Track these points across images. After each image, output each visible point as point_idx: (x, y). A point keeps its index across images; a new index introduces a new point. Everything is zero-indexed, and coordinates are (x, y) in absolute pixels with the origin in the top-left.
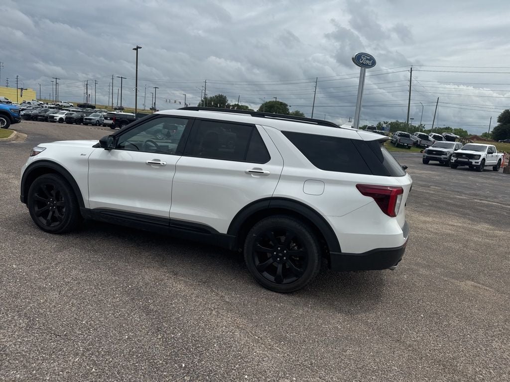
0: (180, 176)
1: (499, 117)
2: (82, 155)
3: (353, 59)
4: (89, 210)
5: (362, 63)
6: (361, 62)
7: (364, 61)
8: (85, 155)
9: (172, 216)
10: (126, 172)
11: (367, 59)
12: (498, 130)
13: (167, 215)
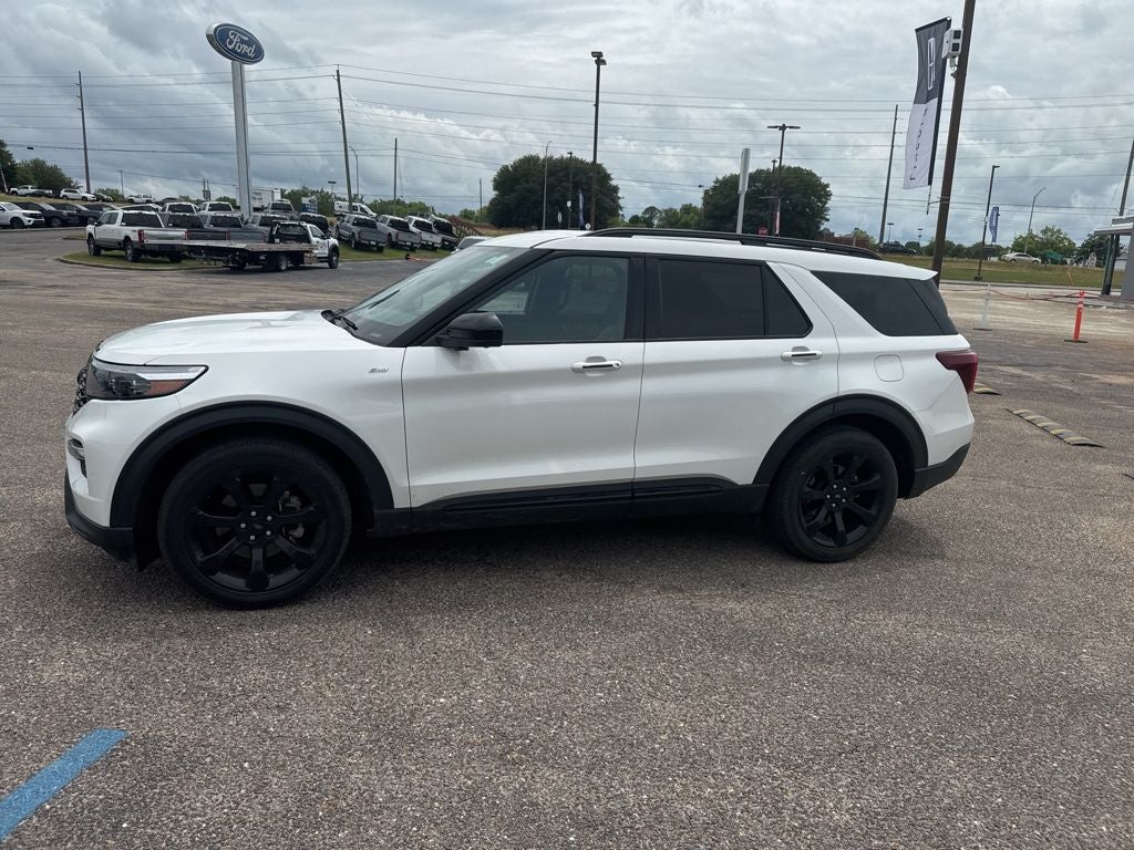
0: (653, 386)
1: (495, 180)
2: (373, 371)
3: (208, 36)
4: (410, 513)
5: (233, 50)
6: (231, 47)
7: (234, 45)
8: (384, 371)
9: (640, 475)
10: (519, 397)
11: (242, 42)
12: (497, 205)
13: (628, 476)
